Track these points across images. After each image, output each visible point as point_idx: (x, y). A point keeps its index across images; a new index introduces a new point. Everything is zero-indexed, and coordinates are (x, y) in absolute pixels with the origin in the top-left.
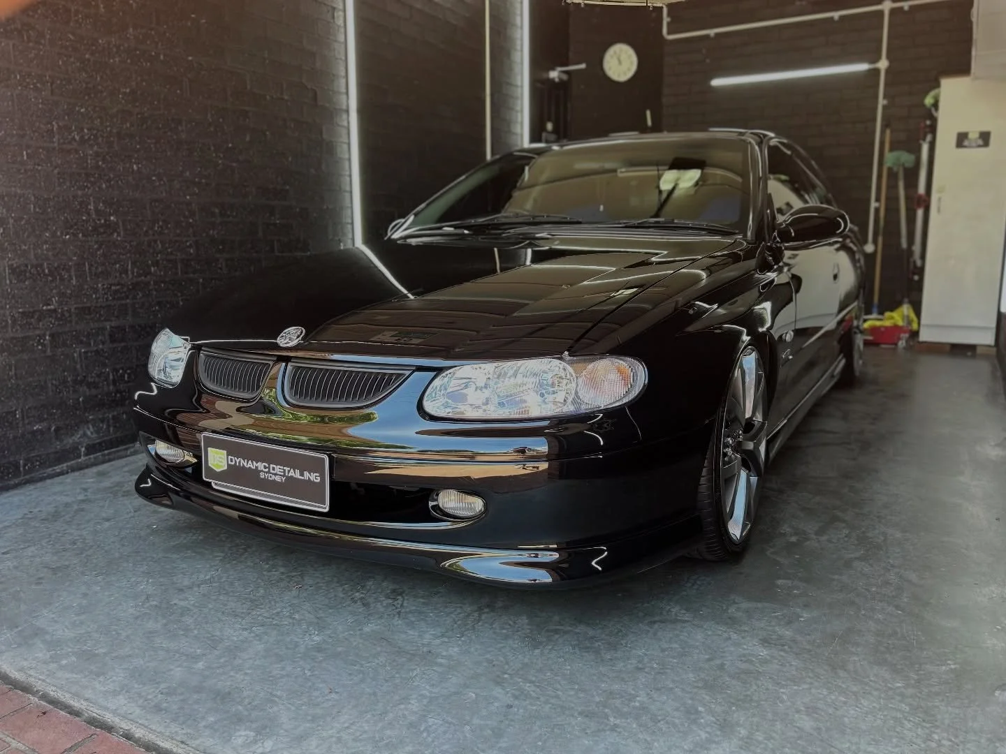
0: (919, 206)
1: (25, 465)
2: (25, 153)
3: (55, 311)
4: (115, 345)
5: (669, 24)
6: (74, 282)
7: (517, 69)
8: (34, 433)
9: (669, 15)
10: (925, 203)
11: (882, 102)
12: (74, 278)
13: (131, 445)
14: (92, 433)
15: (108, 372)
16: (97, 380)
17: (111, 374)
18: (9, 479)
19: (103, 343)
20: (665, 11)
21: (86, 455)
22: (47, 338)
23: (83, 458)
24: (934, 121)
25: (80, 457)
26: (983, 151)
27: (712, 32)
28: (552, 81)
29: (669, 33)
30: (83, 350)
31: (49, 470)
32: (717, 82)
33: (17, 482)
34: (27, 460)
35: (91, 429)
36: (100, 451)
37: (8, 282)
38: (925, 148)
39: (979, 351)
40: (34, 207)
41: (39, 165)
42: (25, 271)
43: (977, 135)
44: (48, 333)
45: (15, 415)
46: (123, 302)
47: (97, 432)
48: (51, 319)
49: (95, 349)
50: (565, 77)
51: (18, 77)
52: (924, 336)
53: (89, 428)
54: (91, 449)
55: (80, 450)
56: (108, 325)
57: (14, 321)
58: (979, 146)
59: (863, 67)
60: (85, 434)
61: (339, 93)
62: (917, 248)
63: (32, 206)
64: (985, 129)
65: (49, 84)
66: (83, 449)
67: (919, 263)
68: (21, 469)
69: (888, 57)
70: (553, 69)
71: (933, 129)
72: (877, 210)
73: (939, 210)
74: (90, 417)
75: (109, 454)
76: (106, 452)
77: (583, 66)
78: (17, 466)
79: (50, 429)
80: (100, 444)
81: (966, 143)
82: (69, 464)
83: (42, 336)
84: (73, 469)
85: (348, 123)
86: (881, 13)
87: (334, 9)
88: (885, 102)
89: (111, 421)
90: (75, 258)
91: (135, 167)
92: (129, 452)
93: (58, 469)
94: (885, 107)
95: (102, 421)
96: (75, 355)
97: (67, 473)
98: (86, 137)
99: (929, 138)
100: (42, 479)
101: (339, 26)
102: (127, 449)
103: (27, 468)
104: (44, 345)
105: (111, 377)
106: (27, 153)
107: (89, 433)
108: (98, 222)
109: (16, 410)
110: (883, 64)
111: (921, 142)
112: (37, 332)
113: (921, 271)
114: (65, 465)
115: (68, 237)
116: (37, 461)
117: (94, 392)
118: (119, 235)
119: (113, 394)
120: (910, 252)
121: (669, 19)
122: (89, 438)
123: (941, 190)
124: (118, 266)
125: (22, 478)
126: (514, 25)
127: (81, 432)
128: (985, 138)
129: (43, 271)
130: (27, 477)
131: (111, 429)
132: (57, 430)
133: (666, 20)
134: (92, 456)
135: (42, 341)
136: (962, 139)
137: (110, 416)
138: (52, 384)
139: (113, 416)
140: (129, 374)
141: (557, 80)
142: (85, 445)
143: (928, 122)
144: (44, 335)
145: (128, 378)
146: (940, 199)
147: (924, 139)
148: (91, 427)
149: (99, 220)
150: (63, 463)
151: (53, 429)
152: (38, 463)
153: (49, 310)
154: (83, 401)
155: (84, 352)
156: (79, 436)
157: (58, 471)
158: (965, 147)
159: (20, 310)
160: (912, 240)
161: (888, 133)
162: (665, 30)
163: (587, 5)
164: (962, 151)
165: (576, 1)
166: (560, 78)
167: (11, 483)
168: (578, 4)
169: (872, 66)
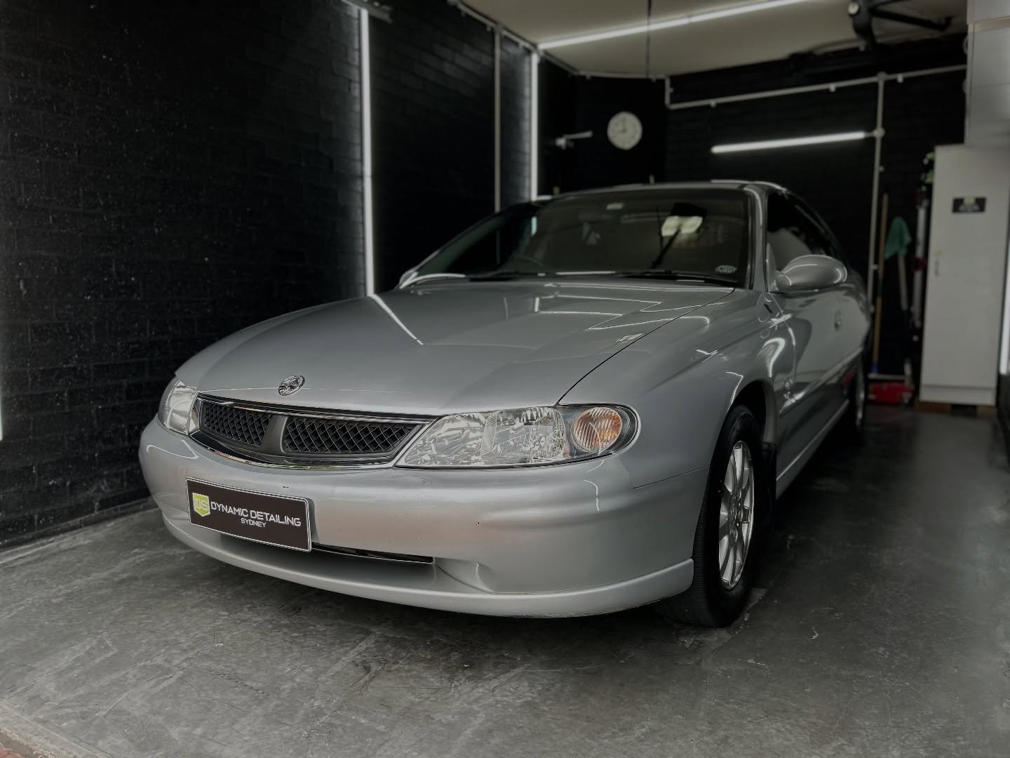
0: (917, 268)
1: (39, 520)
2: (51, 217)
3: (74, 369)
4: (131, 402)
5: (672, 95)
6: (94, 340)
7: (526, 137)
8: (49, 487)
9: (672, 85)
10: (923, 265)
11: (878, 169)
12: (94, 337)
13: (144, 499)
14: (106, 488)
15: (124, 428)
16: (112, 435)
17: (126, 430)
18: (24, 533)
19: (120, 399)
20: (668, 83)
21: (100, 509)
22: (66, 395)
23: (96, 513)
24: (930, 187)
25: (93, 511)
26: (979, 216)
27: (713, 102)
28: (559, 148)
29: (673, 101)
30: (100, 407)
31: (63, 525)
32: (718, 149)
33: (30, 536)
34: (41, 515)
35: (106, 484)
36: (114, 506)
37: (30, 340)
38: (922, 214)
39: (979, 410)
40: (58, 269)
41: (64, 229)
42: (47, 331)
43: (973, 201)
44: (67, 390)
45: (32, 470)
46: (141, 360)
47: (111, 487)
48: (69, 377)
49: (112, 405)
50: (571, 145)
51: (47, 145)
52: (926, 396)
53: (103, 483)
54: (104, 504)
55: (93, 504)
56: (125, 382)
57: (35, 378)
58: (974, 211)
59: (859, 135)
60: (99, 490)
61: (354, 160)
62: (916, 309)
63: (56, 268)
64: (980, 195)
65: (76, 152)
66: (97, 504)
67: (918, 324)
68: (36, 523)
69: (884, 126)
70: (560, 136)
71: (929, 194)
72: (876, 273)
73: (937, 273)
74: (105, 472)
75: (121, 509)
76: (119, 507)
77: (588, 134)
78: (31, 520)
79: (64, 484)
80: (113, 498)
81: (962, 208)
82: (83, 518)
83: (61, 394)
84: (86, 524)
85: (363, 188)
86: (875, 85)
87: (350, 81)
88: (882, 169)
89: (125, 476)
90: (95, 318)
91: (156, 230)
92: (141, 507)
93: (71, 523)
94: (881, 174)
95: (117, 475)
96: (92, 411)
97: (80, 527)
98: (111, 203)
99: (925, 203)
100: (55, 534)
101: (355, 98)
102: (139, 504)
103: (41, 522)
104: (62, 402)
105: (126, 433)
106: (53, 218)
107: (103, 488)
108: (119, 283)
109: (32, 466)
110: (879, 133)
111: (918, 207)
112: (56, 389)
113: (920, 332)
114: (79, 519)
115: (89, 298)
116: (51, 515)
117: (109, 447)
118: (139, 295)
119: (128, 450)
120: (910, 314)
121: (672, 90)
122: (103, 492)
123: (939, 255)
124: (137, 325)
125: (36, 532)
126: (522, 95)
127: (95, 488)
128: (981, 204)
129: (65, 330)
130: (41, 531)
131: (125, 484)
132: (72, 485)
133: (669, 90)
134: (105, 511)
135: (60, 398)
136: (958, 205)
137: (124, 471)
138: (69, 441)
139: (128, 471)
141: (564, 148)
142: (99, 499)
143: (924, 189)
144: (63, 392)
146: (937, 263)
147: (921, 204)
148: (105, 482)
149: (121, 281)
150: (77, 517)
151: (68, 483)
152: (52, 518)
153: (69, 368)
154: (98, 456)
155: (102, 409)
156: (93, 491)
157: (72, 525)
158: (962, 212)
159: (41, 368)
160: (910, 302)
161: (886, 198)
162: (667, 100)
163: (593, 78)
164: (958, 216)
165: (582, 73)
166: (567, 145)
167: (25, 537)
168: (583, 78)
169: (869, 135)
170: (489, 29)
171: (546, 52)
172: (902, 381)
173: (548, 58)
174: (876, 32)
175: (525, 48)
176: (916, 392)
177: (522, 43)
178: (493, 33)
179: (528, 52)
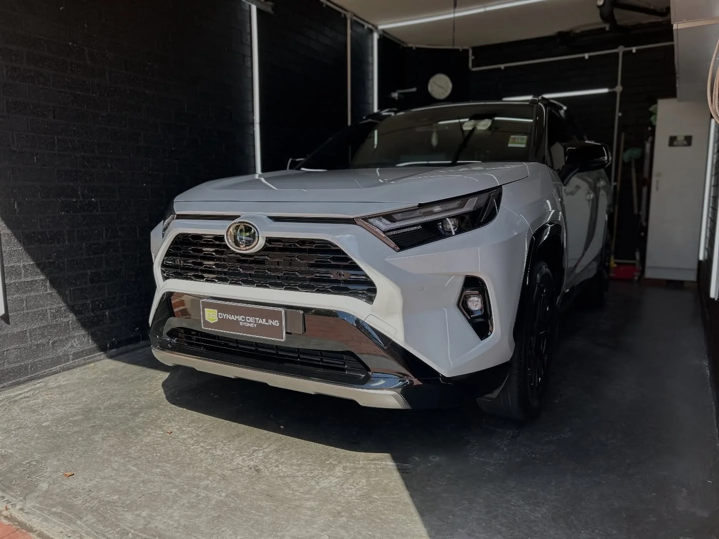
0: (644, 184)
1: (31, 368)
3: (53, 263)
4: (94, 285)
5: (473, 60)
6: (67, 243)
8: (38, 345)
9: (473, 54)
10: (648, 183)
11: (619, 114)
12: (67, 241)
14: (77, 345)
15: (89, 303)
16: (81, 308)
18: (21, 377)
19: (86, 284)
20: (470, 52)
21: (73, 359)
22: (48, 281)
23: (71, 361)
24: (654, 127)
25: (68, 360)
27: (502, 66)
28: (394, 99)
29: (473, 66)
30: (72, 289)
31: (48, 371)
32: (507, 100)
33: (25, 379)
34: (33, 364)
38: (648, 146)
39: (686, 285)
40: (41, 194)
42: (34, 237)
43: (683, 138)
45: (26, 333)
46: (100, 256)
47: (80, 344)
48: (50, 269)
49: (80, 287)
50: (402, 96)
52: (649, 274)
53: (75, 342)
54: (77, 355)
55: (69, 356)
56: (89, 272)
58: (685, 145)
59: (605, 91)
60: (72, 346)
61: (248, 112)
62: (643, 213)
63: (39, 193)
64: (688, 134)
66: (71, 356)
67: (644, 224)
68: (29, 370)
69: (622, 84)
70: (394, 91)
71: (653, 133)
73: (657, 189)
74: (77, 334)
75: (88, 359)
76: (86, 357)
77: (414, 90)
78: (26, 367)
79: (49, 343)
80: (82, 352)
81: (676, 143)
82: (61, 366)
84: (64, 370)
85: (254, 131)
86: (617, 54)
87: (244, 56)
89: (90, 336)
90: (67, 227)
91: (109, 165)
92: (102, 358)
93: (54, 369)
94: (620, 118)
95: (85, 336)
97: (60, 372)
99: (650, 139)
100: (42, 377)
101: (248, 68)
102: (100, 355)
103: (33, 369)
104: (45, 286)
105: (91, 306)
107: (75, 345)
108: (84, 203)
109: (26, 330)
110: (619, 89)
111: (646, 142)
113: (645, 230)
114: (58, 367)
115: (63, 213)
116: (39, 364)
117: (79, 317)
118: (97, 211)
120: (639, 216)
121: (473, 58)
122: (75, 348)
123: (659, 175)
124: (96, 231)
125: (29, 376)
126: (366, 62)
127: (70, 345)
128: (688, 140)
129: (46, 236)
130: (33, 375)
131: (90, 342)
132: (53, 343)
133: (471, 58)
134: (77, 360)
135: (44, 283)
136: (672, 141)
138: (51, 313)
139: (92, 333)
140: (102, 304)
141: (397, 99)
142: (72, 353)
143: (650, 129)
144: (46, 279)
145: (102, 306)
146: (658, 182)
147: (647, 140)
148: (76, 340)
149: (85, 201)
150: (57, 365)
151: (51, 342)
152: (40, 366)
153: (50, 262)
154: (71, 323)
156: (68, 347)
157: (54, 371)
158: (675, 146)
160: (639, 209)
161: (623, 135)
162: (470, 65)
163: (418, 49)
164: (672, 148)
165: (410, 45)
166: (399, 97)
167: (22, 379)
168: (411, 48)
169: (611, 90)
170: (343, 16)
171: (384, 31)
172: (634, 265)
173: (386, 35)
174: (617, 17)
175: (368, 28)
176: (643, 272)
177: (366, 26)
178: (345, 19)
179: (371, 31)
